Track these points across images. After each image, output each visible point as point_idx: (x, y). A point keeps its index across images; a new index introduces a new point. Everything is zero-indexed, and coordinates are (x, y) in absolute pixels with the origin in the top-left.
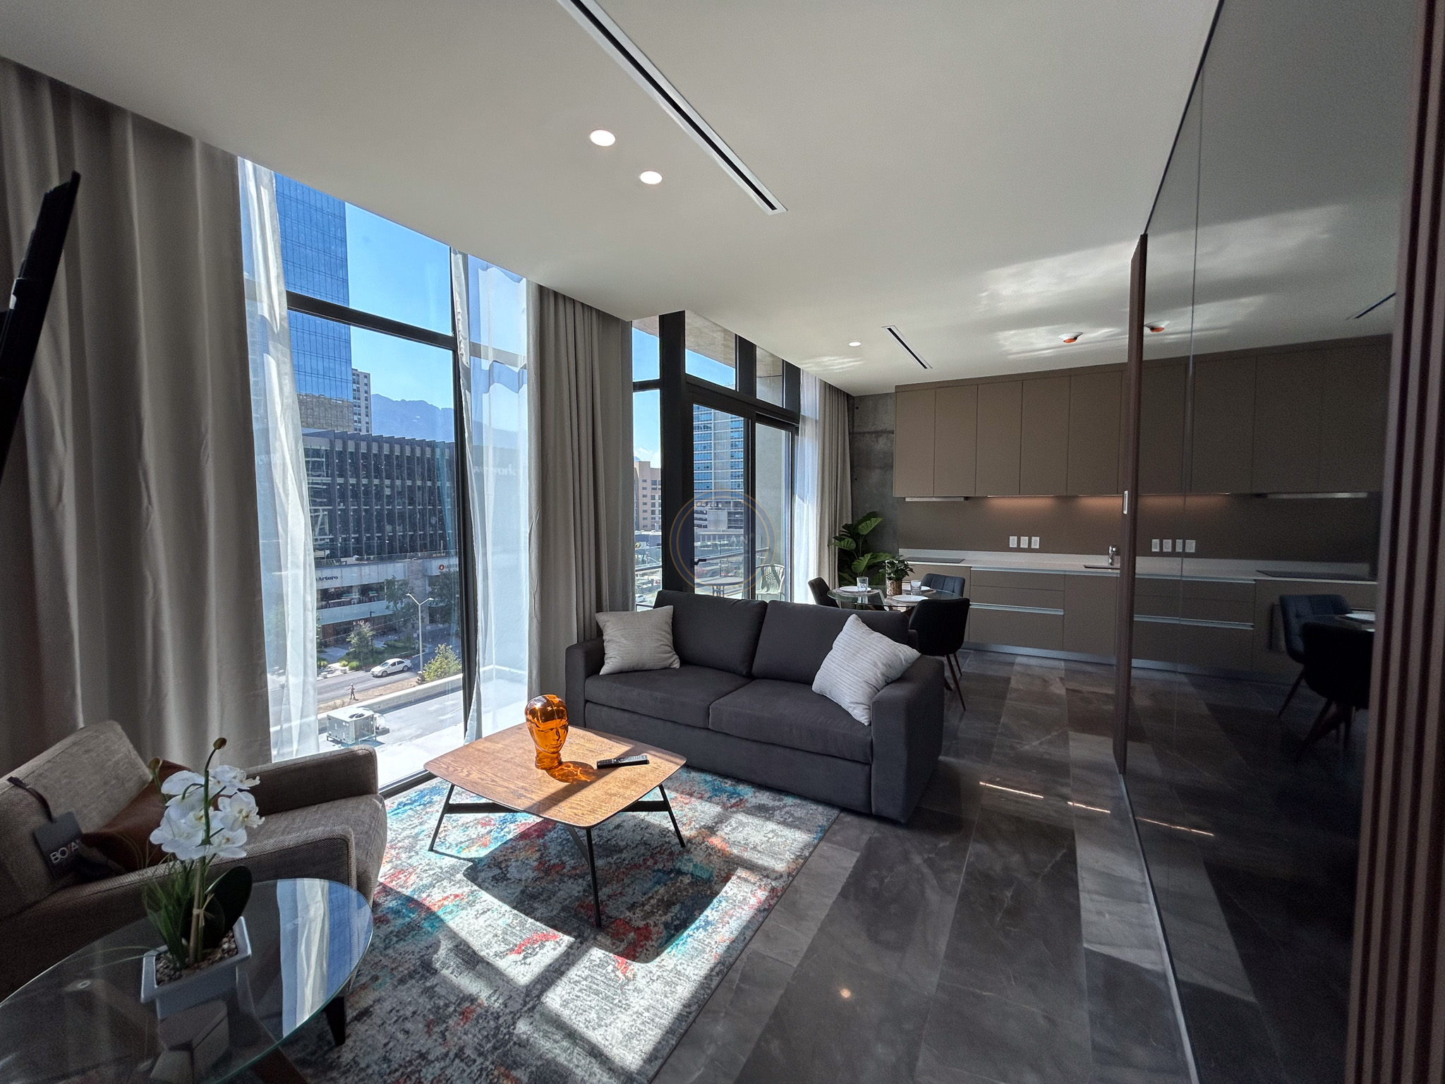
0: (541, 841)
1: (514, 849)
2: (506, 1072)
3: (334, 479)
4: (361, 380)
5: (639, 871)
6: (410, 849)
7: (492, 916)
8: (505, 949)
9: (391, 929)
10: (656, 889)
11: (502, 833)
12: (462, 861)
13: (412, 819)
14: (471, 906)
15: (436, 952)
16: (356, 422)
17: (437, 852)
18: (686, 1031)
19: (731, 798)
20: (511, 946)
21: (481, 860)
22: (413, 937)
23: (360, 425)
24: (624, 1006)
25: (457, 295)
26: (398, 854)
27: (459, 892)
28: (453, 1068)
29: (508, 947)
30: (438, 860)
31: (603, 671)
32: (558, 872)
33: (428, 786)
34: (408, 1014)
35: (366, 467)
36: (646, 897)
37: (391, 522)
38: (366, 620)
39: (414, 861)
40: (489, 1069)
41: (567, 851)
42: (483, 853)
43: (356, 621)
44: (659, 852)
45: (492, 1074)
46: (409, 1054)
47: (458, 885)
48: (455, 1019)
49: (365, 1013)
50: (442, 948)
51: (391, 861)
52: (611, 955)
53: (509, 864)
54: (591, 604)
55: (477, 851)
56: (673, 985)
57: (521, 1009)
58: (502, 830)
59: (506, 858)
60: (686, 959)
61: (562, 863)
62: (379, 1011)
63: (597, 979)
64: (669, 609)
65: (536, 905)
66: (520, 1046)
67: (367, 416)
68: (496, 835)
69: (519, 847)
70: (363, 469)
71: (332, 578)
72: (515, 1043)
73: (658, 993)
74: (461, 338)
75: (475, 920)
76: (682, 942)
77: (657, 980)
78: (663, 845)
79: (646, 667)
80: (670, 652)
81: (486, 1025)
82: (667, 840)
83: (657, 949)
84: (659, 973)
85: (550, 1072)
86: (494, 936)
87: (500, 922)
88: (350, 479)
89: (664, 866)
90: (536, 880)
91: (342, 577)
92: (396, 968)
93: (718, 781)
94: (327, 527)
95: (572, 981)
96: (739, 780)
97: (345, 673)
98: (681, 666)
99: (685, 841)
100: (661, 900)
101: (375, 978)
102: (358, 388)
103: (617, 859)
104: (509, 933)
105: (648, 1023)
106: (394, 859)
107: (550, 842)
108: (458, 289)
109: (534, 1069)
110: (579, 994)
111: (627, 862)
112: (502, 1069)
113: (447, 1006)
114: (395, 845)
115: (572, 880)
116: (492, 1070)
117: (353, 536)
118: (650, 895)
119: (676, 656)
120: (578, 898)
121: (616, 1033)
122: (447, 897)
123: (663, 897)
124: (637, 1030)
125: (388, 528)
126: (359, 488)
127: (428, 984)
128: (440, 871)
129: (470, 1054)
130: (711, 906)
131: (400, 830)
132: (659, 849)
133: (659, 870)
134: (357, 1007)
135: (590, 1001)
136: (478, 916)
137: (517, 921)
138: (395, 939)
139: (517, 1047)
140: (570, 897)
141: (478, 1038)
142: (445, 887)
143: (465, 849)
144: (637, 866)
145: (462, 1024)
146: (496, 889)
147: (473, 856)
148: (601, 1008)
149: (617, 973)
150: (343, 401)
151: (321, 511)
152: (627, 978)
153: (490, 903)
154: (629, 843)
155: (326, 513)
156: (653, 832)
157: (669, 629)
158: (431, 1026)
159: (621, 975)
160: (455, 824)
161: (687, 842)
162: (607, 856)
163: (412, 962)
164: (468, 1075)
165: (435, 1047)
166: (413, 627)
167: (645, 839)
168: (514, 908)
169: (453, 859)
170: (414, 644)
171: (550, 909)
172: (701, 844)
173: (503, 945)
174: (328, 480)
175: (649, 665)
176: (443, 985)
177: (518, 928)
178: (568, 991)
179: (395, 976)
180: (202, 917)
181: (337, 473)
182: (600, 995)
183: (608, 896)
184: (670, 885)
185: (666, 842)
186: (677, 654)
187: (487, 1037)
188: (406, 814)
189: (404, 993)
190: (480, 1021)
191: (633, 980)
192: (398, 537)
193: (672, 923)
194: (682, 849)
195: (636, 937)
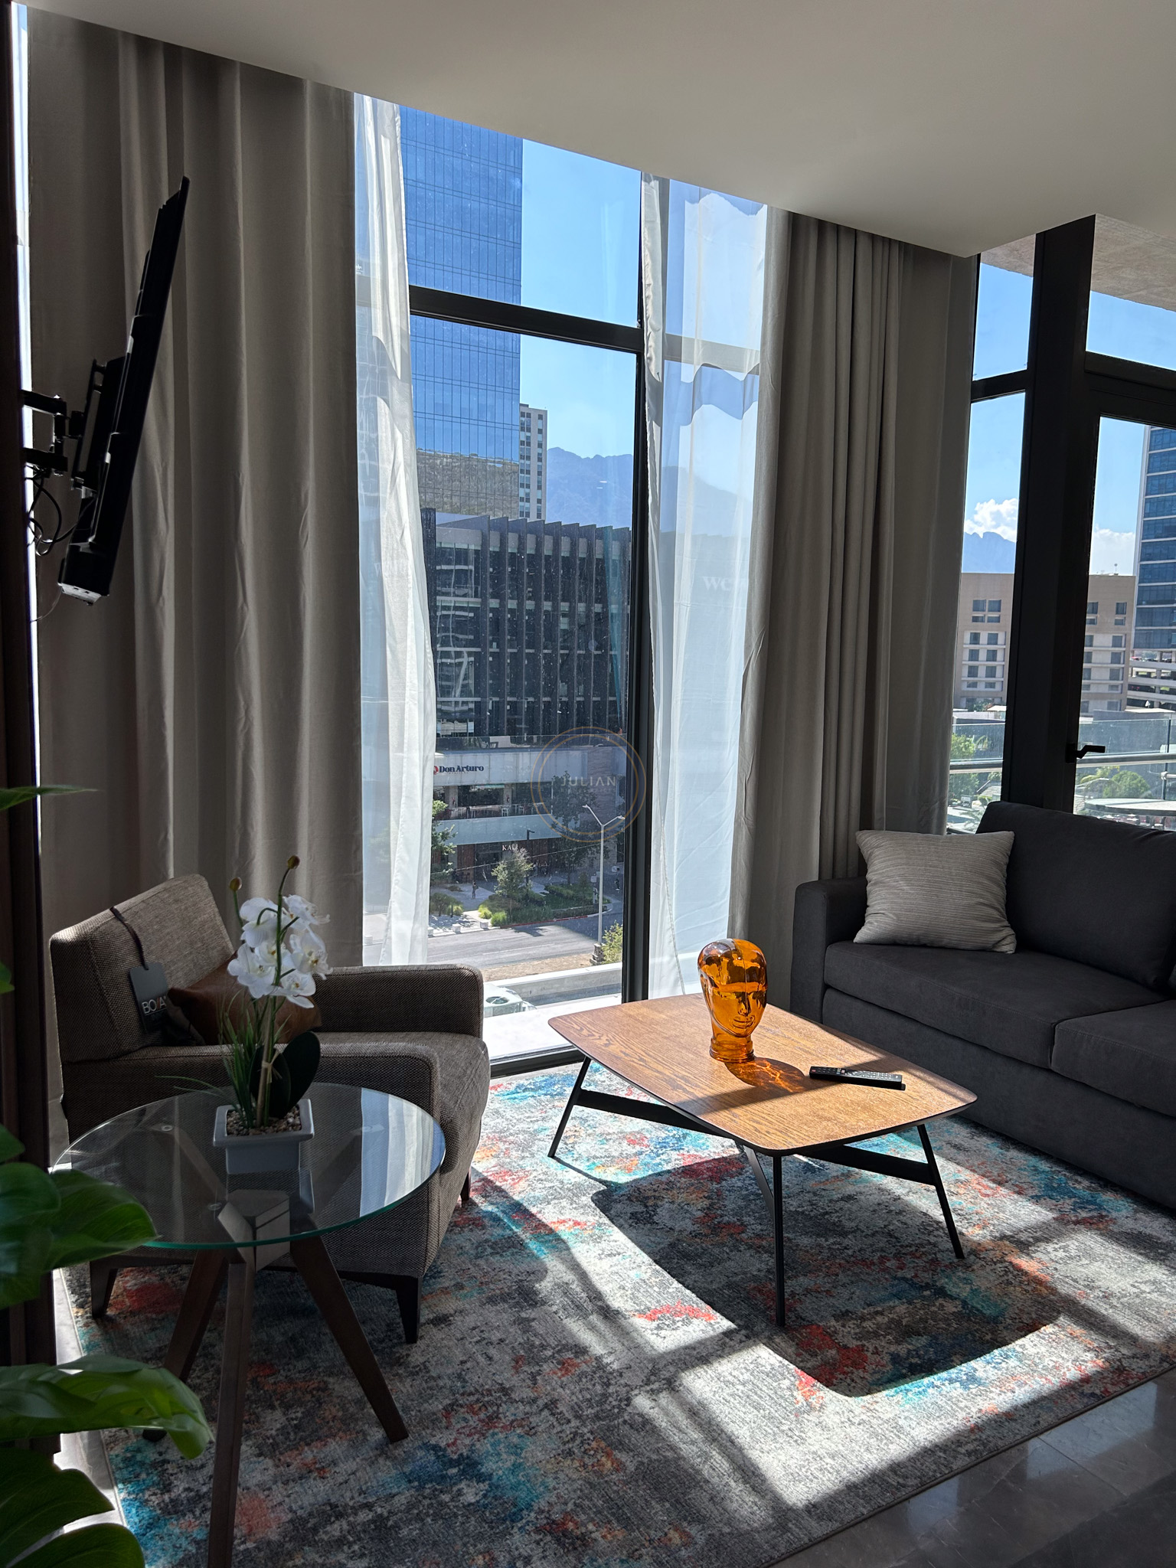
0: (715, 1185)
1: (670, 1186)
2: (608, 1449)
3: (484, 603)
4: (533, 422)
5: (868, 1271)
6: (524, 1147)
7: (622, 1262)
8: (632, 1308)
9: (486, 1236)
10: (891, 1304)
11: (658, 1160)
12: (592, 1181)
13: (533, 1110)
14: (595, 1241)
15: (540, 1280)
16: (522, 499)
17: (559, 1160)
18: (890, 1507)
19: (1080, 1208)
20: (642, 1308)
21: (618, 1186)
22: (513, 1254)
23: (527, 505)
24: (796, 1438)
25: (647, 253)
26: (507, 1149)
27: (581, 1219)
28: (541, 1418)
29: (638, 1308)
30: (559, 1172)
31: (861, 936)
32: (732, 1234)
33: (561, 1072)
34: (494, 1339)
35: (533, 580)
36: (872, 1309)
37: (567, 679)
38: (521, 844)
39: (527, 1164)
40: (585, 1438)
41: (752, 1210)
42: (623, 1178)
43: (507, 844)
44: (911, 1254)
45: (589, 1444)
46: (489, 1382)
47: (582, 1211)
48: (552, 1365)
49: (442, 1320)
50: (548, 1279)
51: (497, 1156)
52: (792, 1366)
53: (660, 1203)
54: (849, 810)
55: (616, 1174)
56: (885, 1441)
57: (641, 1386)
58: (658, 1156)
59: (657, 1194)
60: (919, 1415)
61: (742, 1224)
62: (459, 1323)
63: (761, 1390)
64: (1005, 837)
65: (689, 1268)
66: (631, 1426)
67: (539, 488)
68: (648, 1160)
69: (678, 1185)
70: (529, 583)
71: (474, 769)
72: (625, 1422)
73: (856, 1441)
74: (650, 330)
75: (597, 1261)
76: (917, 1390)
77: (859, 1424)
78: (922, 1245)
79: (945, 942)
80: (999, 921)
81: (590, 1387)
82: (932, 1239)
83: (871, 1384)
84: (864, 1417)
85: (668, 1472)
86: (620, 1288)
87: (632, 1274)
88: (510, 601)
89: (916, 1276)
90: (696, 1236)
91: (489, 768)
92: (487, 1283)
93: (1062, 1175)
94: (471, 682)
95: (722, 1379)
96: (1107, 1182)
97: (486, 929)
98: (1018, 949)
99: (965, 1251)
100: (899, 1322)
101: (460, 1287)
102: (528, 438)
103: (833, 1244)
104: (642, 1290)
105: (829, 1472)
106: (502, 1155)
107: (729, 1191)
108: (649, 244)
109: (646, 1461)
110: (728, 1398)
111: (850, 1252)
112: (603, 1444)
113: (543, 1347)
114: (505, 1137)
115: (752, 1252)
116: (589, 1439)
117: (509, 699)
118: (880, 1309)
119: (1009, 931)
120: (755, 1278)
121: (775, 1465)
122: (564, 1221)
123: (901, 1318)
124: (809, 1474)
125: (562, 688)
126: (521, 617)
127: (523, 1315)
128: (560, 1186)
129: (565, 1411)
130: (988, 1357)
131: (515, 1121)
132: (914, 1248)
133: (904, 1279)
134: (435, 1310)
135: (745, 1413)
136: (603, 1256)
137: (657, 1280)
138: (489, 1250)
139: (627, 1427)
140: (745, 1273)
141: (578, 1398)
142: (563, 1208)
143: (599, 1167)
144: (867, 1263)
145: (559, 1374)
146: (635, 1231)
147: (609, 1179)
148: (759, 1428)
149: (795, 1393)
150: (504, 464)
151: (466, 655)
152: (809, 1405)
153: (622, 1246)
154: (862, 1226)
155: (472, 659)
156: (910, 1222)
157: (1000, 876)
158: (520, 1363)
159: (800, 1398)
160: (590, 1131)
161: (970, 1253)
162: (818, 1235)
163: (506, 1284)
164: (558, 1433)
165: (521, 1386)
166: (591, 866)
167: (891, 1227)
168: (657, 1262)
169: (580, 1175)
170: (591, 895)
171: (709, 1280)
172: (995, 1263)
173: (630, 1303)
174: (474, 602)
175: (952, 938)
176: (542, 1322)
177: (656, 1289)
178: (714, 1389)
179: (484, 1292)
180: (269, 1072)
181: (491, 591)
182: (761, 1411)
183: (807, 1289)
184: (918, 1306)
185: (930, 1243)
186: (1012, 927)
187: (589, 1400)
188: (526, 1102)
189: (492, 1315)
190: (584, 1380)
191: (819, 1411)
192: (576, 706)
193: (907, 1359)
194: (956, 1260)
195: (837, 1357)
